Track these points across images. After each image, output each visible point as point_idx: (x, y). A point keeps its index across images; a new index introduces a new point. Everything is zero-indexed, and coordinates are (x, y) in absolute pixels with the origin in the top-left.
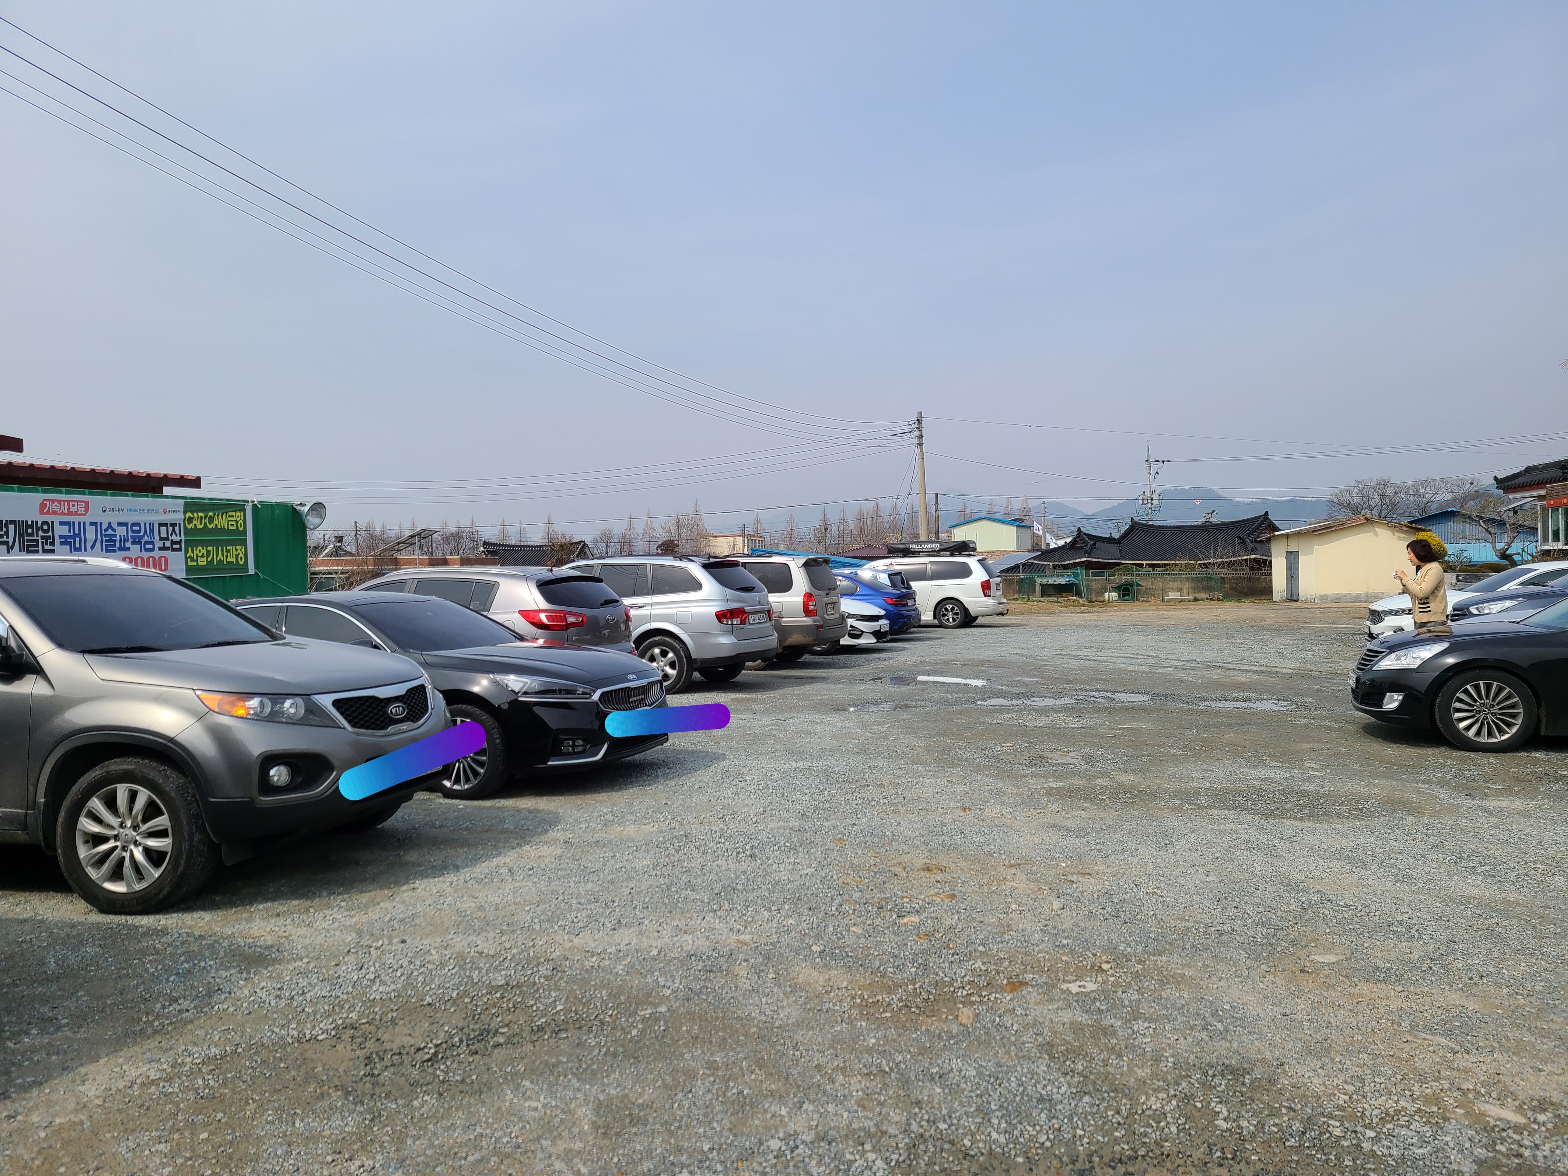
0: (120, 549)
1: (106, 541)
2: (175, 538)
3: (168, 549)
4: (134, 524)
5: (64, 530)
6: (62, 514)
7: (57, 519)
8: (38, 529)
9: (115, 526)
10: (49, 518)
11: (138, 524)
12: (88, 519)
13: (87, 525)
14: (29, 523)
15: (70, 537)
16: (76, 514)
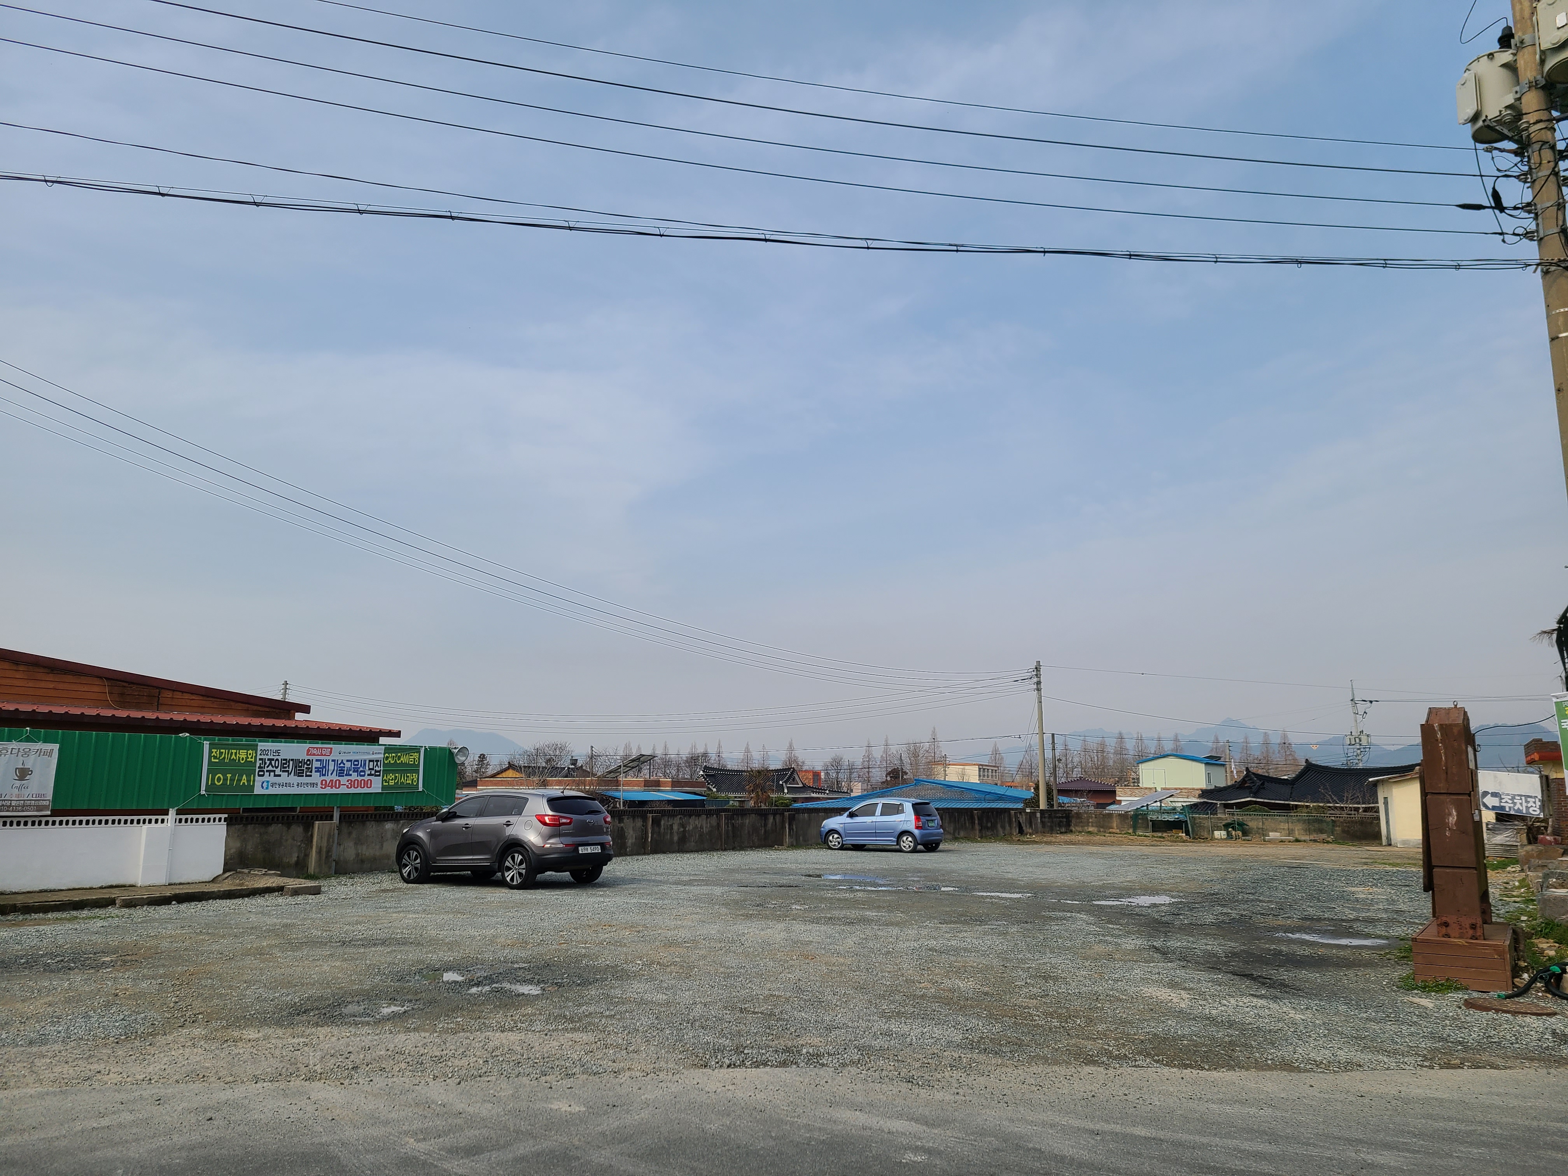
0: (346, 775)
1: (339, 770)
2: (377, 769)
3: (372, 775)
4: (355, 761)
5: (318, 764)
6: (318, 755)
7: (315, 758)
8: (305, 763)
9: (345, 762)
10: (310, 758)
11: (357, 761)
12: (331, 758)
13: (330, 761)
14: (301, 760)
15: (320, 768)
16: (325, 755)
